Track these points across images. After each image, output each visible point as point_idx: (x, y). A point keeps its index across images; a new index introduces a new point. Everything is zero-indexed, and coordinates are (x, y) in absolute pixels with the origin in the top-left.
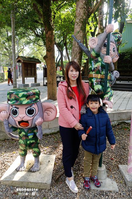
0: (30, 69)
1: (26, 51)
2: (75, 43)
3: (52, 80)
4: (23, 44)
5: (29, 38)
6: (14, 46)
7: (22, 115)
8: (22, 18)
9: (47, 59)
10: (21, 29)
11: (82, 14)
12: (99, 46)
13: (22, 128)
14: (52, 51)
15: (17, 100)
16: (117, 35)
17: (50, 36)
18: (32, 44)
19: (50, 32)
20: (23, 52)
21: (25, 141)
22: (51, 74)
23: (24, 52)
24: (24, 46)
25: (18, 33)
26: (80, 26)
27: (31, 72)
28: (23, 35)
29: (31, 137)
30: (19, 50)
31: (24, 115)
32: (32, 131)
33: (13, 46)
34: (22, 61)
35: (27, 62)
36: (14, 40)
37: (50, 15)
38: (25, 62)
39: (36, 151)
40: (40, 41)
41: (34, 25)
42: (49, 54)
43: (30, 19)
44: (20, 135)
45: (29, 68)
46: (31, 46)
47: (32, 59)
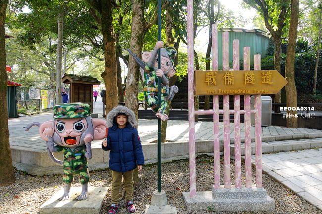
0: (84, 92)
1: (78, 68)
2: (131, 57)
3: (113, 104)
4: (74, 58)
5: (83, 49)
6: (60, 59)
7: (69, 129)
8: (74, 23)
9: (105, 77)
10: (72, 37)
11: (137, 29)
12: (151, 61)
13: (68, 147)
14: (113, 67)
15: (64, 114)
16: (171, 50)
17: (111, 48)
18: (88, 57)
19: (110, 43)
20: (73, 69)
21: (71, 163)
22: (111, 96)
23: (75, 68)
24: (75, 60)
25: (67, 41)
26: (136, 41)
27: (85, 97)
28: (75, 44)
29: (78, 157)
30: (67, 65)
31: (72, 130)
32: (80, 151)
33: (58, 60)
34: (72, 81)
35: (78, 82)
36: (60, 52)
37: (110, 23)
38: (75, 82)
39: (84, 176)
40: (99, 53)
41: (92, 32)
42: (109, 70)
43: (85, 24)
44: (66, 156)
45: (81, 92)
46: (85, 60)
47: (87, 79)
